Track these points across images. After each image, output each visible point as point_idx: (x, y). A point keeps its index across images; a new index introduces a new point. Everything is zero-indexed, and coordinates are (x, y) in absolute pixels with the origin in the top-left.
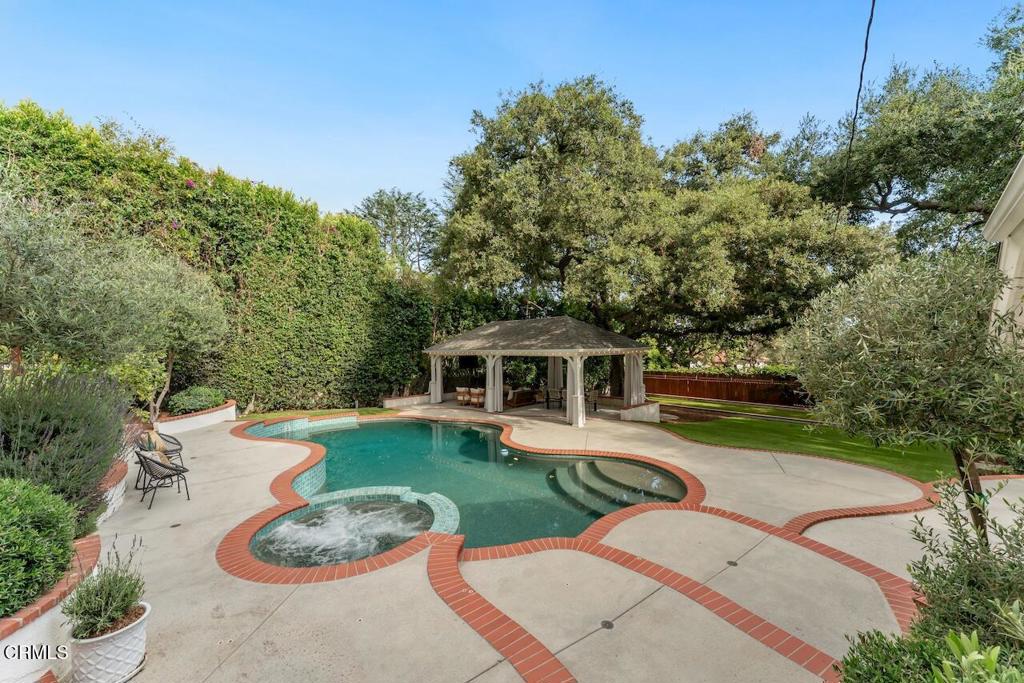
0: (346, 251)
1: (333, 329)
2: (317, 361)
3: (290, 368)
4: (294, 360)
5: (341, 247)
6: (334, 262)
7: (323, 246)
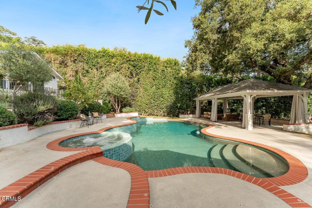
0: (167, 68)
1: (163, 92)
2: (159, 102)
3: (152, 104)
4: (153, 101)
5: (166, 67)
6: (164, 72)
7: (160, 68)
